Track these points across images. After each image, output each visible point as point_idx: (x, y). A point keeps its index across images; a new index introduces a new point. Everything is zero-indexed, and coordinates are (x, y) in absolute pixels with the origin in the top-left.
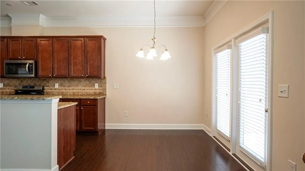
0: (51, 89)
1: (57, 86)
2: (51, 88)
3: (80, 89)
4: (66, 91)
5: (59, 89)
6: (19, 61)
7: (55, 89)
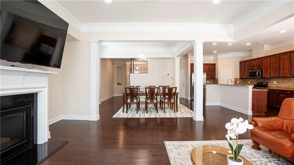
0: (272, 84)
1: (275, 82)
4: (280, 86)
5: (276, 85)
6: (254, 71)
7: (274, 84)
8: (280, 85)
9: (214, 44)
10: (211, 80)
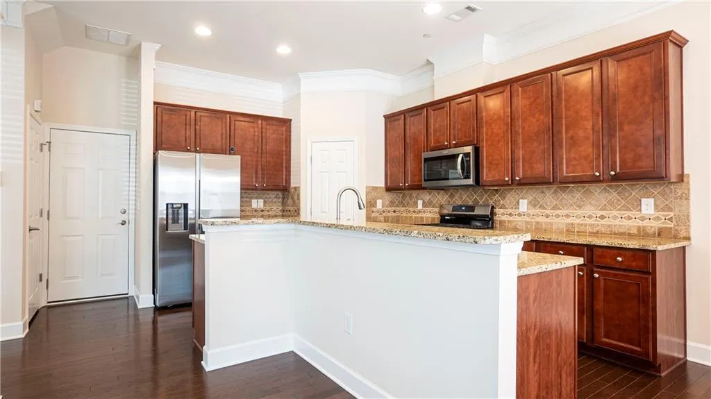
0: (510, 214)
2: (510, 211)
3: (590, 217)
7: (520, 215)
8: (547, 216)
10: (272, 195)
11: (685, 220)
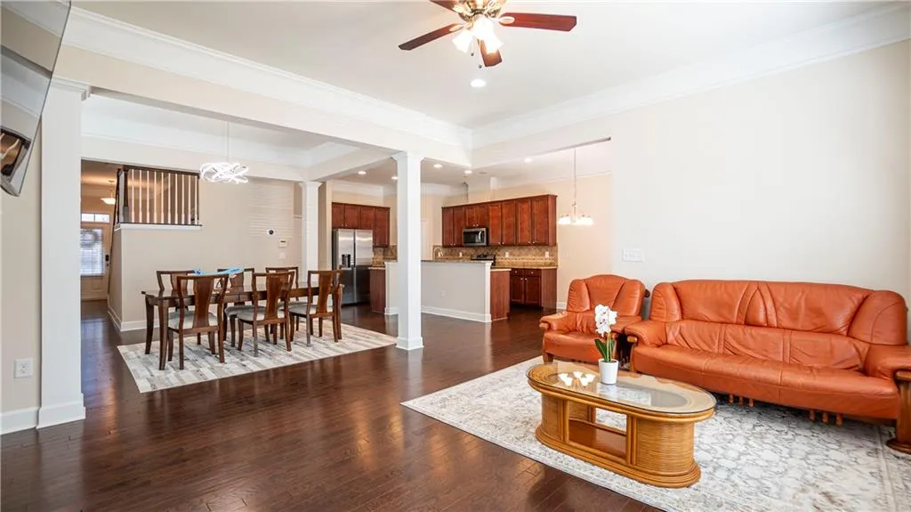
0: (502, 259)
1: (507, 255)
5: (509, 259)
6: (473, 230)
8: (516, 259)
9: (438, 166)
11: (556, 260)
